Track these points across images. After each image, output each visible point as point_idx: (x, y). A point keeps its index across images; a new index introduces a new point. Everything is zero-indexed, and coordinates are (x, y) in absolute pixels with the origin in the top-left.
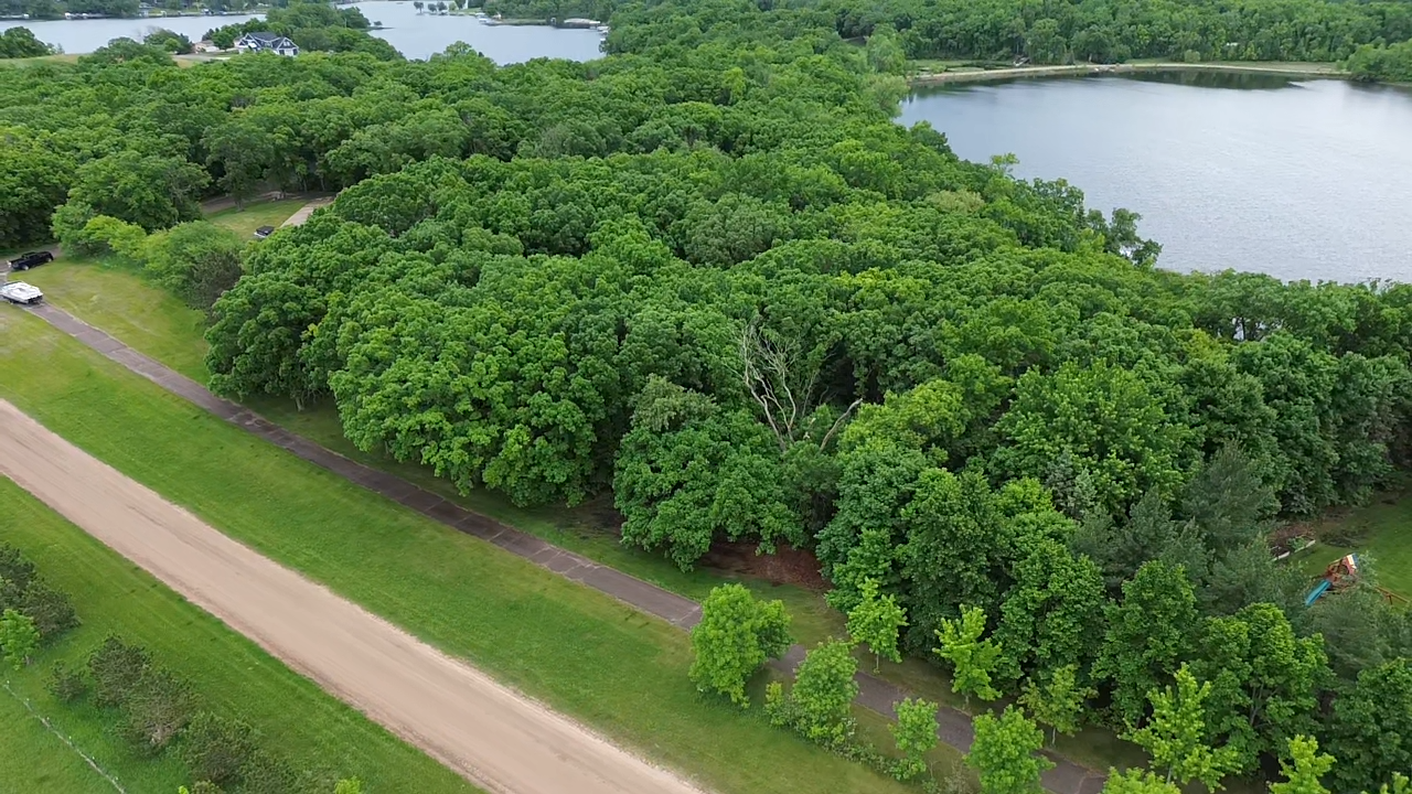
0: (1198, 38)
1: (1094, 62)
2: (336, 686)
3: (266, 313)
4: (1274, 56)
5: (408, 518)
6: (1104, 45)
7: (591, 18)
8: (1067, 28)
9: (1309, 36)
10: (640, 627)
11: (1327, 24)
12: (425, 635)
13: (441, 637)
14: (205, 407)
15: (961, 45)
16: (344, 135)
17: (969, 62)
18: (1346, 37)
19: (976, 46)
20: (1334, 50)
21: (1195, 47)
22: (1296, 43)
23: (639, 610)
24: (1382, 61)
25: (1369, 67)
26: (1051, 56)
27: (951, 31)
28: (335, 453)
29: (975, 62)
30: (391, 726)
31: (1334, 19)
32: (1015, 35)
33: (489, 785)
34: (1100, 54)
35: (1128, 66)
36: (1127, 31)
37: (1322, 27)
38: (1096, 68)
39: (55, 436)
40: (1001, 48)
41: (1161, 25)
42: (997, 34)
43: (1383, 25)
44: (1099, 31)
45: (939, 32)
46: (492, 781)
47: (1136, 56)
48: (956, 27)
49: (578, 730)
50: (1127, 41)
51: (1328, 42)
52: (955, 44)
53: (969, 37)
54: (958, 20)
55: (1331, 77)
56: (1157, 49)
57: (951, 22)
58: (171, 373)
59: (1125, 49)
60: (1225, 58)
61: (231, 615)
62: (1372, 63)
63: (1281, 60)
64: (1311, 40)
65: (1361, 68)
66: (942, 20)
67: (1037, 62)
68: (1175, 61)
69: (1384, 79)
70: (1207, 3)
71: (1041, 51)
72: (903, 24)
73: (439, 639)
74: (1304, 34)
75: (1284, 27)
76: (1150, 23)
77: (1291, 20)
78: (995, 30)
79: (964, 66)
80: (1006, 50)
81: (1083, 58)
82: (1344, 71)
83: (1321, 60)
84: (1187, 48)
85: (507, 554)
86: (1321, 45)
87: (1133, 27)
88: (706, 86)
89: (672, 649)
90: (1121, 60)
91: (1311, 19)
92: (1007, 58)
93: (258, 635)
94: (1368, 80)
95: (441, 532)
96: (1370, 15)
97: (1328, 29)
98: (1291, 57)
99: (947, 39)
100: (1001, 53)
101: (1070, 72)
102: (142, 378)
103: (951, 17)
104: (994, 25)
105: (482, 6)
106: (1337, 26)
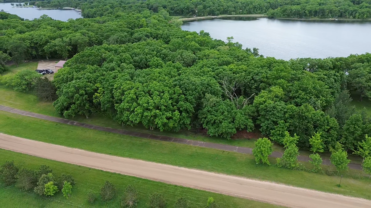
0: (234, 9)
1: (212, 15)
2: (168, 182)
3: (82, 92)
4: (250, 13)
5: (145, 140)
6: (214, 11)
7: (71, 7)
8: (205, 7)
9: (256, 8)
10: (228, 154)
11: (260, 5)
12: (180, 166)
13: (183, 165)
14: (57, 122)
15: (180, 12)
16: (47, 42)
17: (183, 16)
18: (264, 8)
19: (184, 12)
20: (262, 11)
21: (234, 11)
22: (254, 10)
23: (224, 150)
24: (274, 13)
25: (272, 14)
26: (202, 14)
27: (177, 9)
28: (109, 128)
29: (184, 16)
30: (192, 187)
31: (261, 4)
32: (193, 9)
33: (229, 194)
34: (213, 13)
35: (220, 16)
36: (218, 8)
37: (259, 6)
38: (214, 17)
39: (12, 136)
40: (190, 13)
41: (225, 7)
42: (188, 9)
43: (270, 5)
44: (213, 8)
45: (174, 9)
46: (229, 193)
47: (221, 14)
48: (178, 8)
49: (238, 178)
50: (218, 10)
51: (260, 9)
52: (179, 12)
53: (182, 10)
54: (179, 6)
55: (264, 17)
56: (225, 12)
57: (176, 7)
58: (37, 114)
59: (218, 12)
60: (240, 14)
61: (121, 172)
62: (272, 13)
63: (252, 13)
64: (257, 9)
65: (270, 15)
66: (174, 6)
67: (199, 16)
68: (229, 15)
69: (275, 17)
70: (233, 1)
71: (200, 13)
72: (165, 7)
73: (184, 166)
74: (255, 8)
75: (251, 6)
76: (223, 6)
77: (252, 5)
78: (188, 8)
79: (182, 17)
80: (191, 13)
81: (209, 14)
82: (266, 15)
83: (260, 13)
84: (232, 12)
85: (180, 144)
86: (259, 10)
87: (219, 7)
88: (136, 24)
89: (239, 157)
90: (218, 15)
91: (256, 4)
92: (192, 15)
93: (133, 174)
94: (272, 17)
95: (157, 142)
96: (267, 3)
97: (260, 6)
98: (253, 13)
99: (176, 11)
100: (190, 14)
101: (208, 18)
102: (29, 117)
103: (176, 5)
104: (187, 7)
105: (34, 4)
106: (262, 6)
